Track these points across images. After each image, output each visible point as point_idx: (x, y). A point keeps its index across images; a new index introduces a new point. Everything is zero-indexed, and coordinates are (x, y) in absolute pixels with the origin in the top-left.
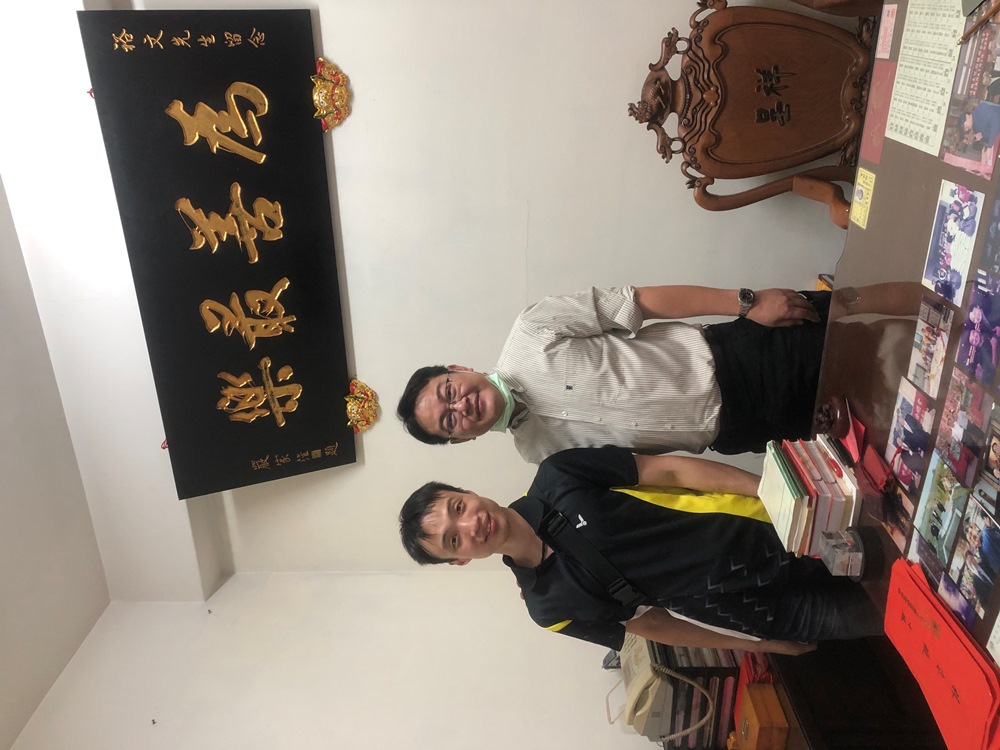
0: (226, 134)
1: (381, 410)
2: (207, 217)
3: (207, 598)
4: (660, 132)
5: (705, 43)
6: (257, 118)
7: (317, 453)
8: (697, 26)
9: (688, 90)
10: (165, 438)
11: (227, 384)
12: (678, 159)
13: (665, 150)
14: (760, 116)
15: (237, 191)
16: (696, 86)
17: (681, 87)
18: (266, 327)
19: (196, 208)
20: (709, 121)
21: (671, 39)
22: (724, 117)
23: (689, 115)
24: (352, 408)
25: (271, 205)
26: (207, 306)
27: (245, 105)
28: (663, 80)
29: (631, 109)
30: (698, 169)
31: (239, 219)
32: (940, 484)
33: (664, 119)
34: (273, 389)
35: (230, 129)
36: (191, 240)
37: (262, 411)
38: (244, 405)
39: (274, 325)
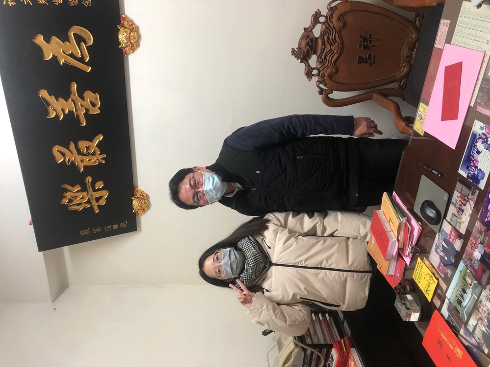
0: (69, 55)
1: (150, 204)
2: (57, 101)
4: (307, 64)
5: (334, 20)
6: (86, 47)
7: (116, 226)
8: (331, 10)
9: (324, 44)
10: (31, 219)
11: (67, 191)
12: (315, 79)
13: (309, 74)
14: (359, 60)
15: (74, 86)
16: (328, 42)
17: (320, 41)
18: (89, 160)
19: (50, 96)
20: (333, 61)
21: (317, 15)
22: (341, 59)
23: (323, 57)
24: (135, 203)
25: (94, 95)
26: (56, 149)
27: (79, 39)
28: (311, 37)
29: (293, 52)
30: (325, 85)
31: (76, 102)
32: (465, 279)
33: (310, 57)
34: (92, 193)
35: (70, 52)
36: (47, 113)
37: (86, 205)
38: (76, 202)
39: (94, 159)
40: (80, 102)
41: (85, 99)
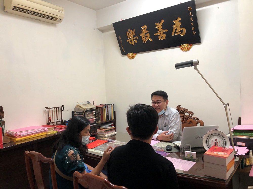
0: (176, 28)
1: (131, 59)
2: (161, 26)
3: (97, 29)
6: (180, 34)
7: (123, 48)
10: (123, 20)
11: (133, 31)
15: (167, 31)
18: (143, 37)
19: (162, 23)
24: (131, 54)
25: (165, 37)
26: (146, 26)
27: (182, 31)
34: (133, 39)
36: (157, 23)
37: (129, 37)
38: (130, 34)
39: (144, 39)
40: (162, 33)
41: (163, 35)
